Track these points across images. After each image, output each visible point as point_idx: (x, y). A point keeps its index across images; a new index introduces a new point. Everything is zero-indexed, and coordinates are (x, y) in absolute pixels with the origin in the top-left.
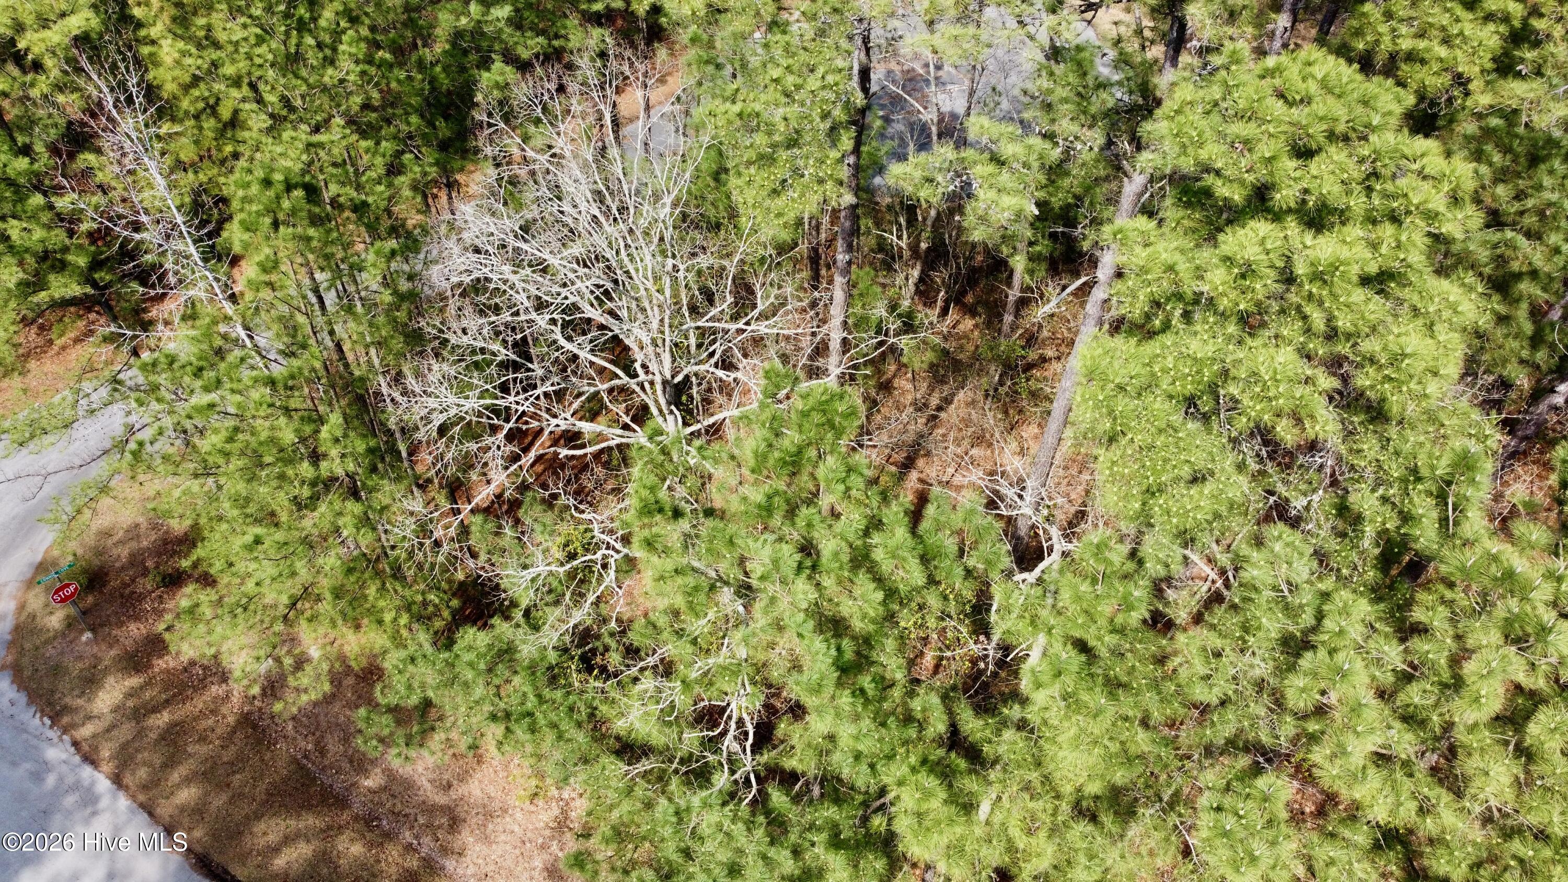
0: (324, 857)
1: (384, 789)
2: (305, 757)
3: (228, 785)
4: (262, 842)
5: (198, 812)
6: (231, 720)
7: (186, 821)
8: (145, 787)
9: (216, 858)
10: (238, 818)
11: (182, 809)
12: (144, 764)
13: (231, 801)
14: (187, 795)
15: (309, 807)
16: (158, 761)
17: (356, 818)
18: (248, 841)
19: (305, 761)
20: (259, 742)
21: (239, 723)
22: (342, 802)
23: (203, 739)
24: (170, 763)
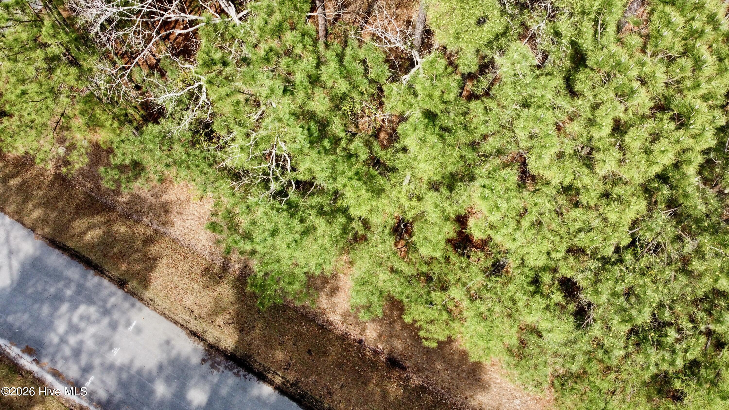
0: (108, 234)
1: (130, 202)
2: (91, 191)
3: (57, 208)
4: (78, 230)
5: (44, 220)
6: (51, 177)
7: (40, 225)
8: (17, 213)
9: (58, 239)
10: (65, 221)
11: (37, 220)
12: (14, 202)
13: (60, 214)
14: (37, 214)
15: (98, 213)
16: (19, 199)
17: (120, 215)
18: (71, 231)
19: (91, 193)
20: (68, 187)
21: (55, 178)
22: (112, 209)
23: (39, 188)
24: (26, 200)
